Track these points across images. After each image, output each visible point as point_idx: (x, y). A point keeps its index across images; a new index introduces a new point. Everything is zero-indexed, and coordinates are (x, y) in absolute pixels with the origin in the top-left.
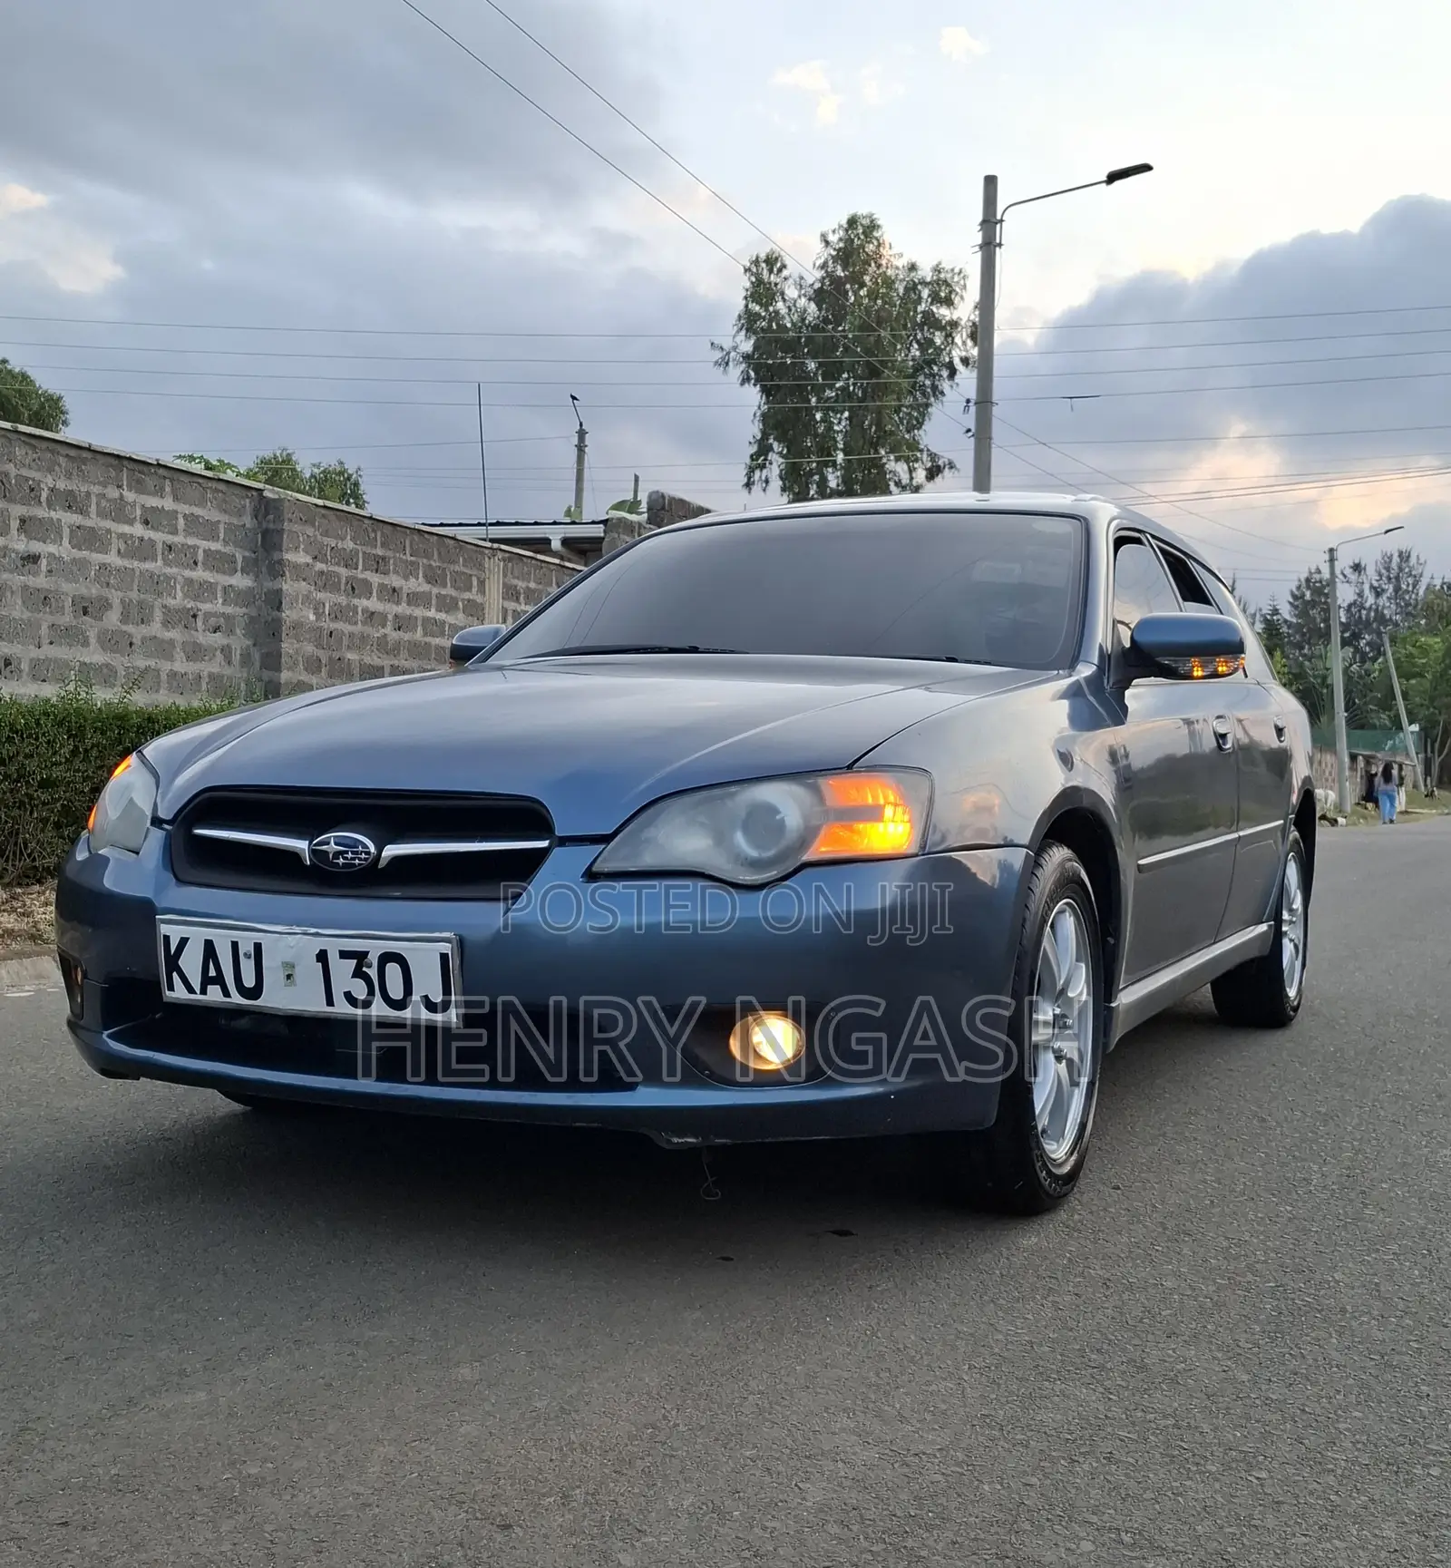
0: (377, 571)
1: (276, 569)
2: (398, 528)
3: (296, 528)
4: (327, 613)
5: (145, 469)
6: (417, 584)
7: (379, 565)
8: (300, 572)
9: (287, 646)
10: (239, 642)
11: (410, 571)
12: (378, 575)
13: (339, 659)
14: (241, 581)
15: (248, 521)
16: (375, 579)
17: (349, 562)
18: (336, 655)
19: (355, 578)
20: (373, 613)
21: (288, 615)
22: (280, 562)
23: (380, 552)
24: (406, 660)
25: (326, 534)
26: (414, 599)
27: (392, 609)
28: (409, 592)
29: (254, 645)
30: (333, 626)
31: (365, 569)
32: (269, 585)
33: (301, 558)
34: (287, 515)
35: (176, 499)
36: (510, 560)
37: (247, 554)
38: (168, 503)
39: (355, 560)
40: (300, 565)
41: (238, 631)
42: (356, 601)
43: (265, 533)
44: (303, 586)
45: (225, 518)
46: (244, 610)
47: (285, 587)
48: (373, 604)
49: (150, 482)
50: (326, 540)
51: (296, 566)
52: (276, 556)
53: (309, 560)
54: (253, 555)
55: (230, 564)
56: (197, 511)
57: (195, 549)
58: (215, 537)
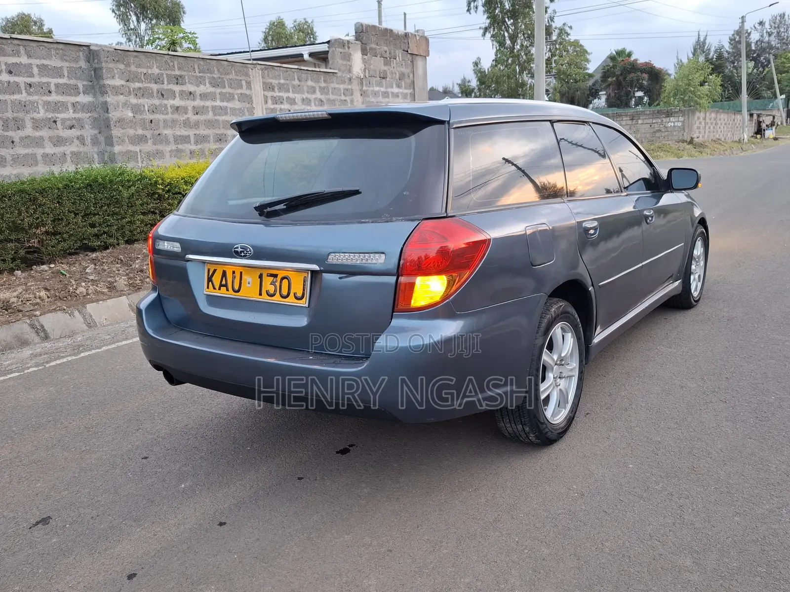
0: (177, 84)
1: (103, 90)
2: (188, 58)
3: (111, 65)
4: (147, 111)
5: (4, 41)
6: (206, 88)
7: (178, 80)
8: (117, 90)
9: (116, 132)
10: (89, 132)
11: (200, 81)
12: (178, 86)
13: (159, 134)
14: (83, 99)
15: (83, 64)
16: (177, 88)
17: (157, 80)
18: (157, 132)
19: (163, 89)
20: (178, 107)
21: (114, 115)
22: (104, 86)
23: (177, 73)
24: (204, 130)
25: (139, 66)
26: (204, 96)
27: (190, 104)
28: (200, 93)
29: (100, 133)
30: (152, 117)
31: (169, 83)
32: (101, 99)
33: (118, 82)
34: (103, 59)
35: (29, 56)
36: (266, 69)
37: (85, 83)
38: (24, 60)
39: (161, 79)
40: (118, 87)
41: (87, 126)
42: (165, 102)
43: (95, 70)
44: (121, 98)
45: (66, 64)
46: (89, 114)
47: (109, 100)
48: (177, 102)
49: (8, 49)
50: (140, 70)
51: (114, 87)
52: (102, 82)
53: (123, 82)
54: (90, 84)
55: (74, 90)
56: (46, 62)
57: (48, 84)
58: (61, 76)
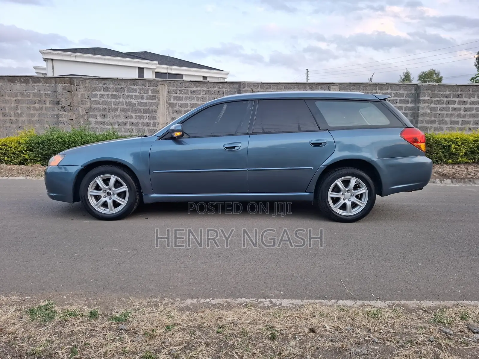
0: (458, 98)
3: (425, 91)
4: (439, 110)
5: (383, 85)
6: (474, 99)
7: (459, 96)
8: (425, 101)
9: (420, 119)
11: (471, 96)
12: (458, 99)
13: (442, 120)
14: (410, 105)
15: (413, 92)
16: (457, 100)
17: (448, 96)
18: (441, 119)
19: (450, 101)
20: (456, 108)
21: (421, 112)
22: (420, 100)
23: (459, 93)
24: (468, 118)
25: (440, 91)
27: (463, 107)
28: (471, 101)
29: (414, 119)
30: (440, 112)
31: (453, 97)
32: (418, 105)
33: (426, 98)
34: (422, 89)
35: (392, 90)
37: (412, 99)
38: (389, 91)
39: (449, 96)
40: (426, 100)
41: (409, 116)
42: (449, 106)
43: (418, 94)
44: (427, 105)
45: (406, 92)
46: (411, 111)
47: (420, 105)
48: (456, 106)
49: (384, 88)
50: (439, 93)
51: (424, 100)
52: (419, 99)
53: (429, 98)
54: (414, 99)
55: (407, 102)
56: (397, 92)
57: (397, 100)
58: (403, 97)
